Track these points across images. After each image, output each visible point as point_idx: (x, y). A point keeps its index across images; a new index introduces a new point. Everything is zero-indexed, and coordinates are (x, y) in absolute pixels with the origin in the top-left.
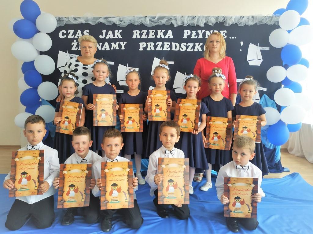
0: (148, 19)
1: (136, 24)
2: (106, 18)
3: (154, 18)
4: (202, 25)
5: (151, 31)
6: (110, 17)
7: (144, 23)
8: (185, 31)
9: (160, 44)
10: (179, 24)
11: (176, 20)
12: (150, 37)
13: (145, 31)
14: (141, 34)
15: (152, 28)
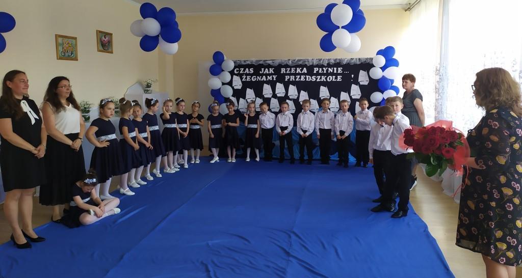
0: (290, 62)
1: (283, 65)
2: (264, 61)
3: (295, 60)
4: (326, 65)
5: (292, 69)
6: (267, 60)
7: (288, 64)
8: (315, 69)
9: (299, 77)
10: (311, 64)
11: (308, 61)
12: (292, 72)
13: (289, 69)
14: (286, 71)
15: (293, 67)
